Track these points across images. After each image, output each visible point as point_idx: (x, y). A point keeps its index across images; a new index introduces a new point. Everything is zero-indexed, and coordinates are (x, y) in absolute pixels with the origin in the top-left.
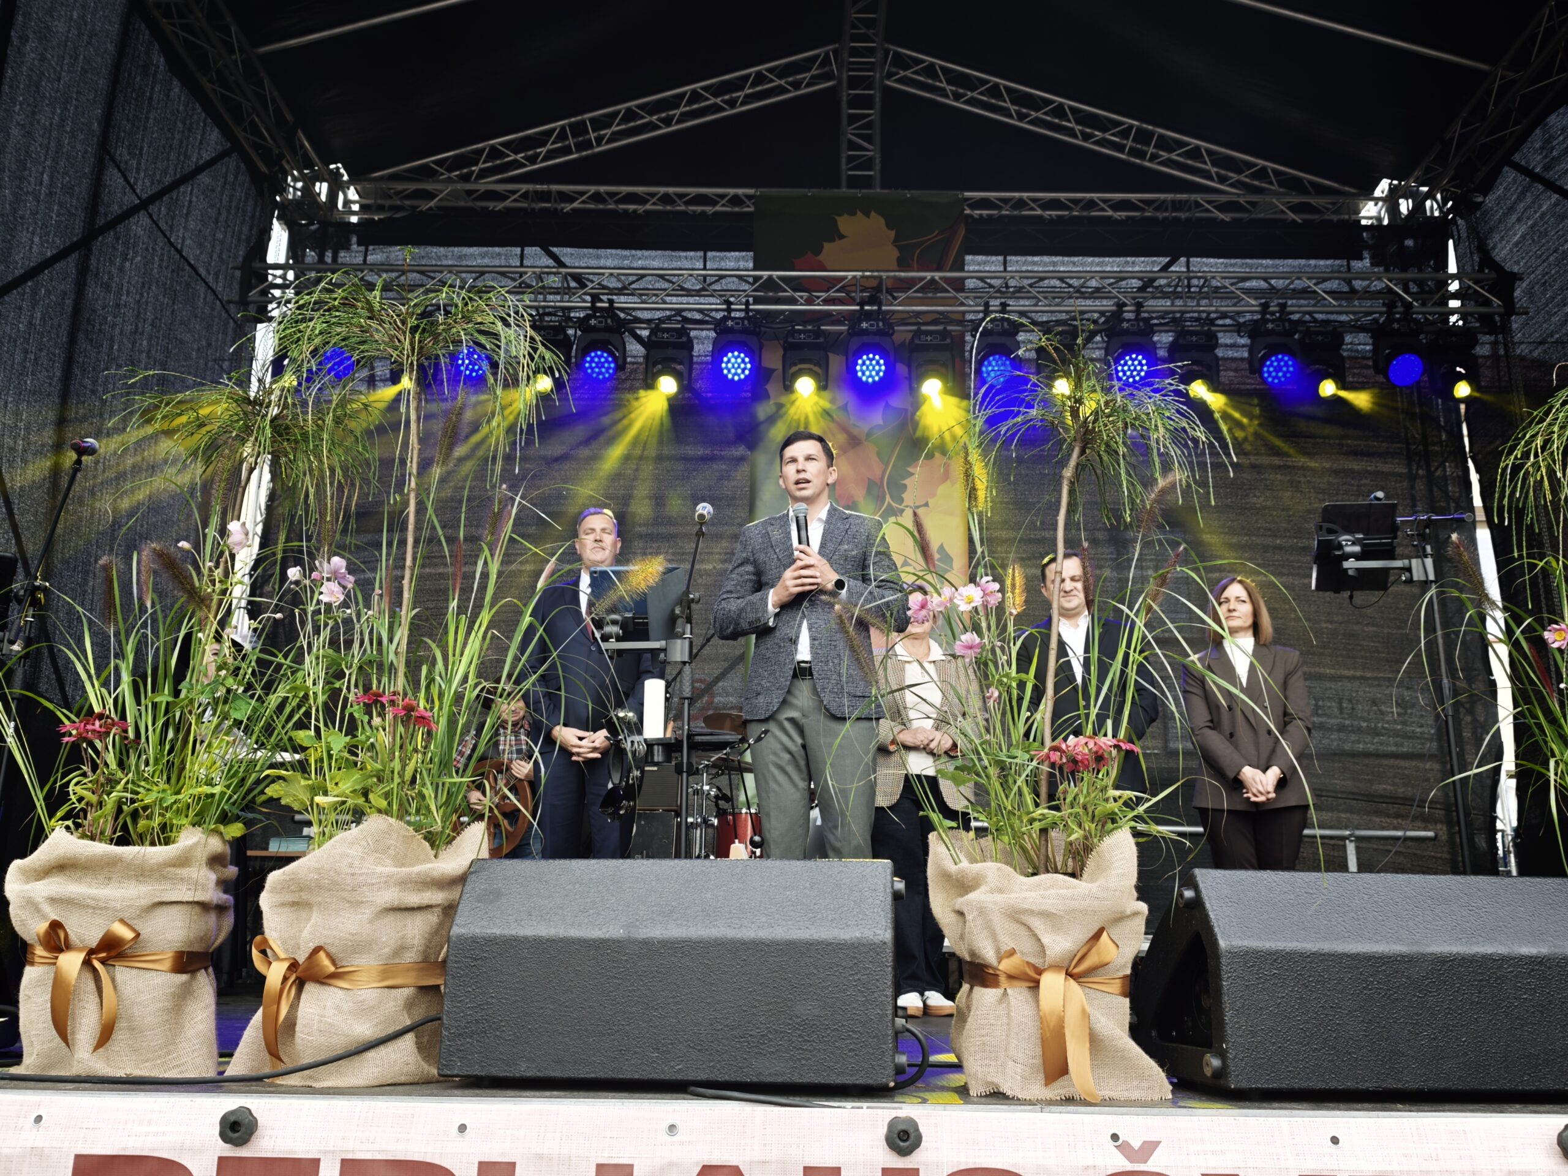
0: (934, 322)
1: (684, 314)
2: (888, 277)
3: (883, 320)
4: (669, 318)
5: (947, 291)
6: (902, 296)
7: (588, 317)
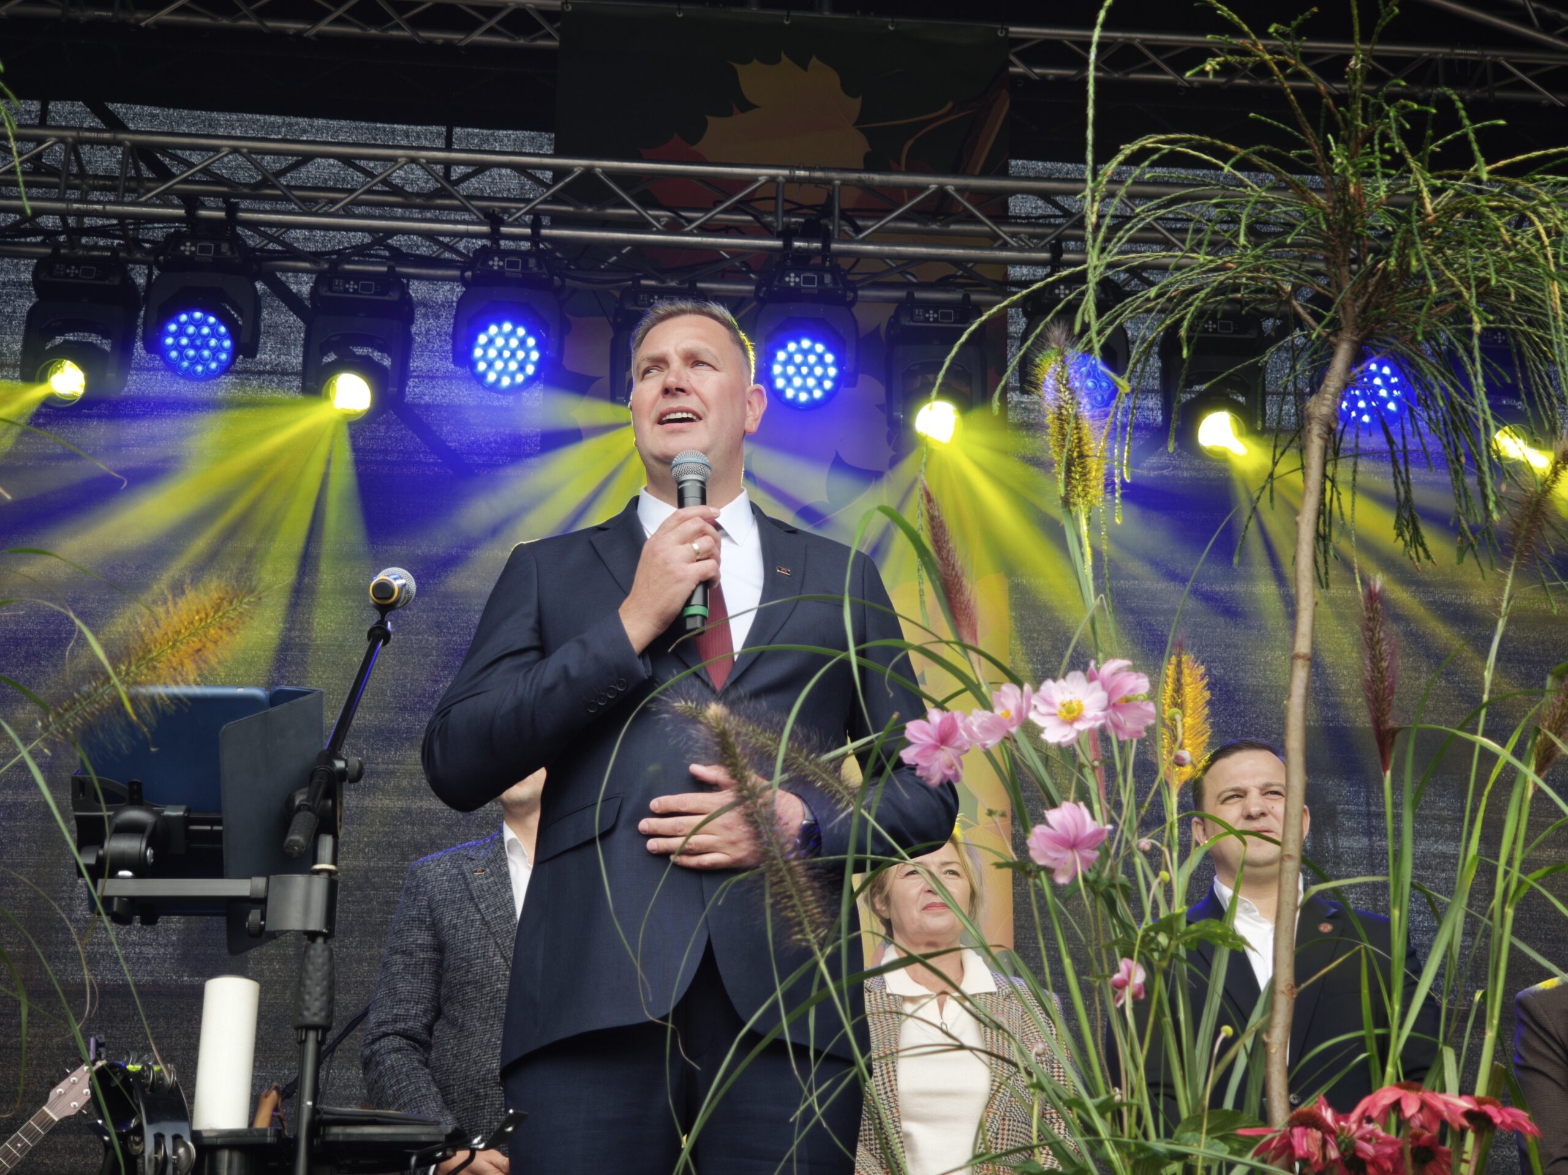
0: (943, 284)
1: (393, 241)
2: (845, 183)
3: (835, 270)
4: (361, 251)
5: (972, 219)
6: (873, 226)
7: (176, 239)
